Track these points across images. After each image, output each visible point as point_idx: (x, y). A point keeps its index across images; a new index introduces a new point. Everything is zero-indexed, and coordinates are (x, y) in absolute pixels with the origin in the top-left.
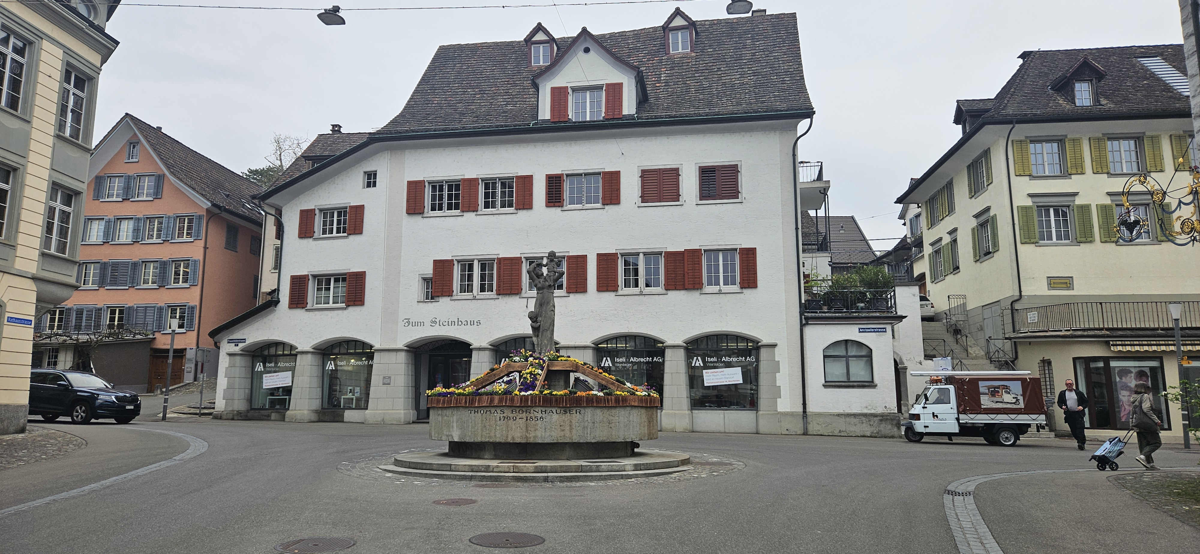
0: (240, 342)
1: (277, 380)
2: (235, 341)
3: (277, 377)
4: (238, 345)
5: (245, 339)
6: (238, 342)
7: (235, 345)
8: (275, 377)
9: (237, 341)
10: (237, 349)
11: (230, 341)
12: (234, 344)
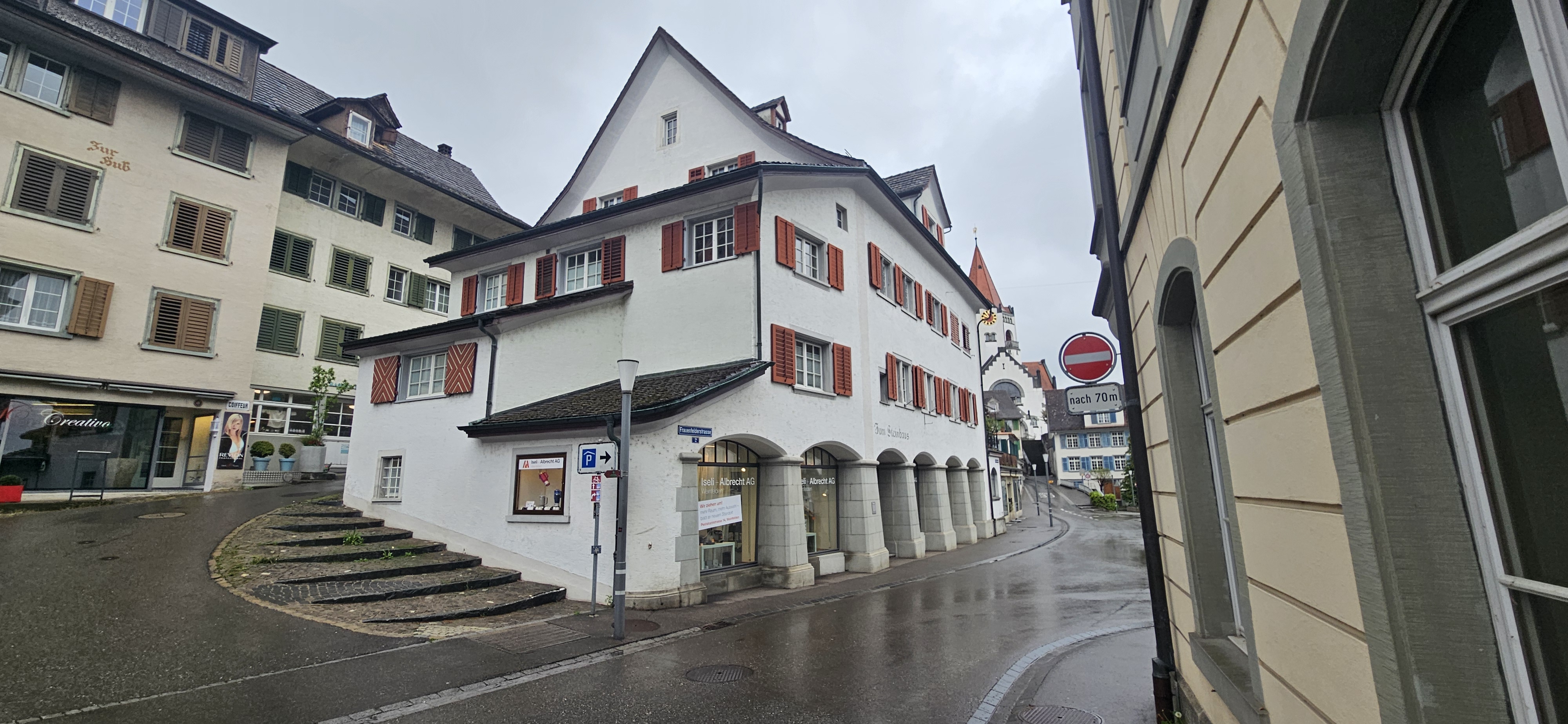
0: (703, 435)
1: (720, 512)
2: (693, 431)
3: (720, 506)
4: (698, 441)
5: (710, 430)
6: (699, 434)
7: (693, 441)
8: (716, 507)
9: (697, 431)
10: (692, 449)
11: (683, 431)
12: (690, 438)
